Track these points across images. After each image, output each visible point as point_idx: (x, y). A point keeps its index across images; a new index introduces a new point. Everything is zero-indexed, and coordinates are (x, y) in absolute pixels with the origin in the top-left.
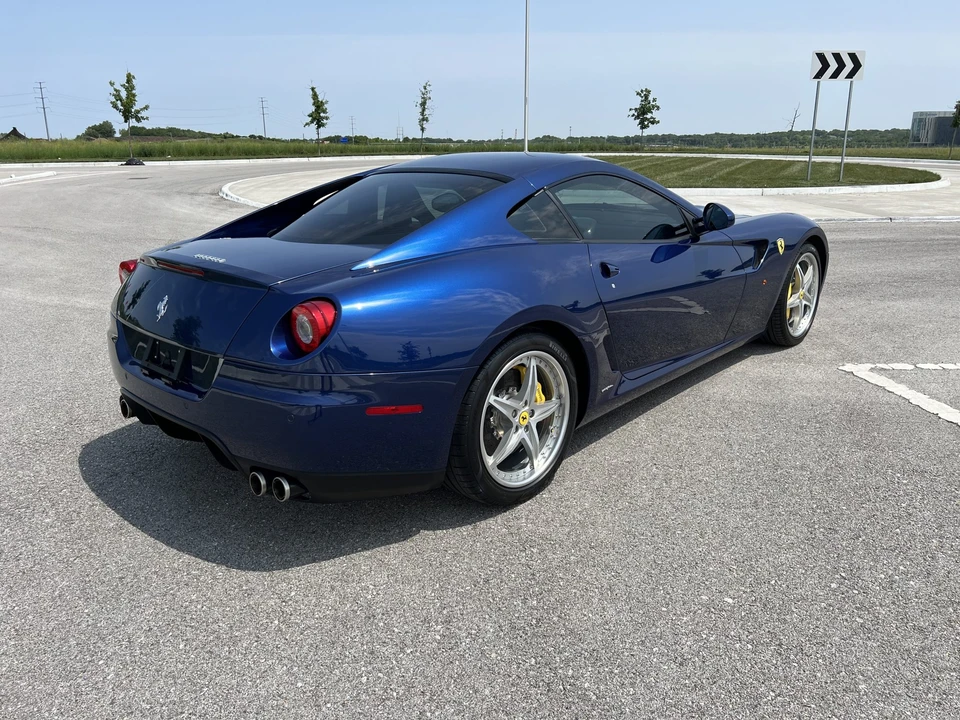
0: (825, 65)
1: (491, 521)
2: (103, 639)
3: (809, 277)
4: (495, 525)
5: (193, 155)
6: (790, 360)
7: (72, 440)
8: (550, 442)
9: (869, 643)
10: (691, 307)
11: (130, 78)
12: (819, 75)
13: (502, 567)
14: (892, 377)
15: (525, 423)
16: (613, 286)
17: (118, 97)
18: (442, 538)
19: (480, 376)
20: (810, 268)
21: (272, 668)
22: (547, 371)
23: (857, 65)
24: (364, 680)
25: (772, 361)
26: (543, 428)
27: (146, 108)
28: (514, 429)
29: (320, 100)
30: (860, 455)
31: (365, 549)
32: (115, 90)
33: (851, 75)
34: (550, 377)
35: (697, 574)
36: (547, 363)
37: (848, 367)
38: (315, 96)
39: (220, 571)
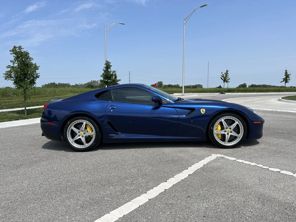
3: (234, 126)
5: (242, 91)
11: (227, 71)
20: (236, 123)
27: (230, 79)
29: (288, 74)
32: (222, 75)
38: (286, 73)
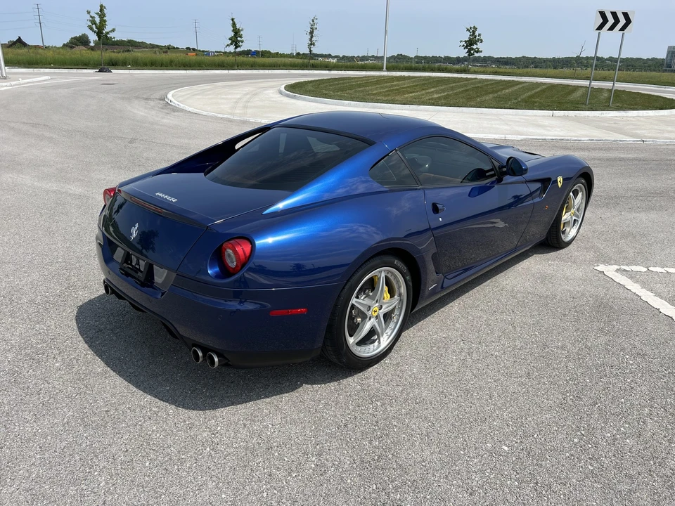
0: (605, 20)
1: (350, 379)
2: (97, 456)
3: (579, 200)
4: (353, 383)
5: (146, 65)
6: (562, 259)
7: (70, 302)
8: (392, 325)
9: (595, 485)
10: (495, 223)
11: (102, 8)
12: (600, 28)
13: (357, 415)
14: (631, 278)
15: (376, 314)
16: (440, 219)
17: (93, 22)
18: (317, 391)
19: (347, 287)
20: (580, 194)
21: (205, 483)
22: (392, 278)
23: (628, 21)
24: (265, 494)
25: (549, 260)
26: (387, 317)
27: (113, 30)
28: (368, 319)
29: (238, 28)
30: (603, 339)
31: (266, 397)
32: (91, 17)
33: (623, 29)
34: (394, 282)
35: (485, 427)
36: (392, 274)
37: (601, 268)
38: (234, 25)
39: (171, 408)
